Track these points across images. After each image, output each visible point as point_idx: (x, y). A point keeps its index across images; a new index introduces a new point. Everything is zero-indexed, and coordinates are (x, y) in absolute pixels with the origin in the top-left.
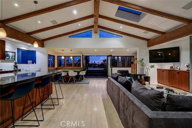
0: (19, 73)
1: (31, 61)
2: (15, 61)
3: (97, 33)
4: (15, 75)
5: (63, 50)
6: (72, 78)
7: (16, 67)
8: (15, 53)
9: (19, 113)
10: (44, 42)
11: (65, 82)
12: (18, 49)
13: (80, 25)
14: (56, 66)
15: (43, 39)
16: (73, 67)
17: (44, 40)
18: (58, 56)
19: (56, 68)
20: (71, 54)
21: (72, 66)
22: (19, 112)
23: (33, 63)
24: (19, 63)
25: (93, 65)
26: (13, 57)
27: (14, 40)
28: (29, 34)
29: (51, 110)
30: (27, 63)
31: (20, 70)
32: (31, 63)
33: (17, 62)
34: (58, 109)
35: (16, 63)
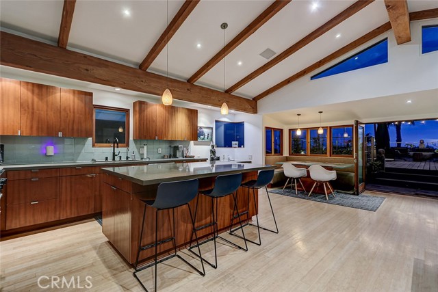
0: (217, 163)
1: (237, 142)
2: (212, 144)
3: (409, 40)
4: (213, 166)
5: (299, 115)
6: (320, 184)
7: (213, 152)
8: (212, 128)
9: (186, 236)
10: (256, 102)
11: (302, 192)
12: (216, 121)
13: (339, 36)
14: (286, 153)
15: (255, 96)
16: (328, 157)
17: (256, 99)
18: (290, 130)
19: (287, 157)
20: (321, 121)
21: (326, 153)
22: (186, 232)
23: (240, 146)
24: (218, 146)
25: (411, 153)
26: (210, 137)
27: (210, 107)
28: (228, 91)
29: (241, 251)
30: (230, 146)
31: (218, 159)
32: (237, 146)
33: (214, 144)
34: (254, 254)
35: (213, 147)
